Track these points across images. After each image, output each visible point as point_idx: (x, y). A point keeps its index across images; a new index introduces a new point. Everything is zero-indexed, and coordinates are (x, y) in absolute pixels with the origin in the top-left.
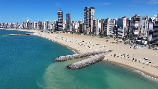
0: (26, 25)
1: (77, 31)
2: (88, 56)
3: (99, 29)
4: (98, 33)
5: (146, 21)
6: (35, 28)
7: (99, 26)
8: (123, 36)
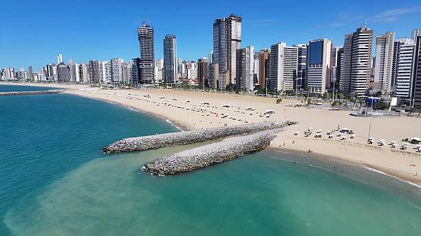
0: (55, 72)
1: (193, 83)
2: (219, 137)
3: (255, 75)
4: (252, 88)
5: (387, 46)
6: (78, 80)
7: (253, 66)
8: (324, 91)
